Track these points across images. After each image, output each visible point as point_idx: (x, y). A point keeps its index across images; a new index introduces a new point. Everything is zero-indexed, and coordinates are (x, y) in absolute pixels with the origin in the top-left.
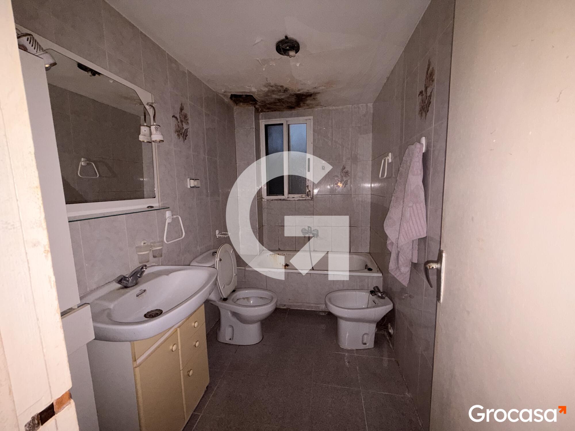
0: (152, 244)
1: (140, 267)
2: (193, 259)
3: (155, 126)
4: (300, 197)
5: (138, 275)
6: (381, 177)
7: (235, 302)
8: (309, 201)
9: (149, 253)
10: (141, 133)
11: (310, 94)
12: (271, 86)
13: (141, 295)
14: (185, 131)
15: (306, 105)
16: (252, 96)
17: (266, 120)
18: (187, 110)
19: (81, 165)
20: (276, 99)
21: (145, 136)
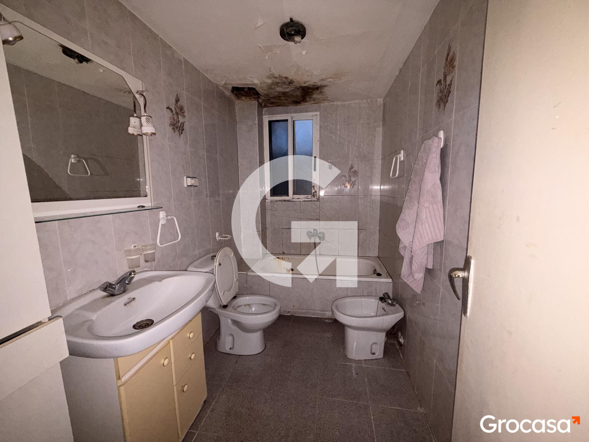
0: (143, 247)
1: (128, 272)
2: (191, 264)
3: (146, 117)
4: (305, 198)
5: (127, 282)
6: (392, 176)
7: (235, 310)
8: (315, 202)
9: (139, 258)
10: (131, 125)
11: (316, 87)
12: (275, 78)
13: (129, 304)
14: (181, 125)
15: (312, 99)
16: (254, 89)
17: (270, 116)
18: (183, 102)
19: (72, 163)
20: (279, 92)
21: (135, 128)
